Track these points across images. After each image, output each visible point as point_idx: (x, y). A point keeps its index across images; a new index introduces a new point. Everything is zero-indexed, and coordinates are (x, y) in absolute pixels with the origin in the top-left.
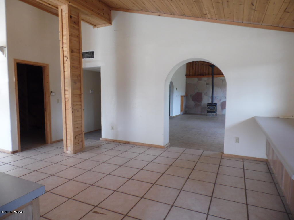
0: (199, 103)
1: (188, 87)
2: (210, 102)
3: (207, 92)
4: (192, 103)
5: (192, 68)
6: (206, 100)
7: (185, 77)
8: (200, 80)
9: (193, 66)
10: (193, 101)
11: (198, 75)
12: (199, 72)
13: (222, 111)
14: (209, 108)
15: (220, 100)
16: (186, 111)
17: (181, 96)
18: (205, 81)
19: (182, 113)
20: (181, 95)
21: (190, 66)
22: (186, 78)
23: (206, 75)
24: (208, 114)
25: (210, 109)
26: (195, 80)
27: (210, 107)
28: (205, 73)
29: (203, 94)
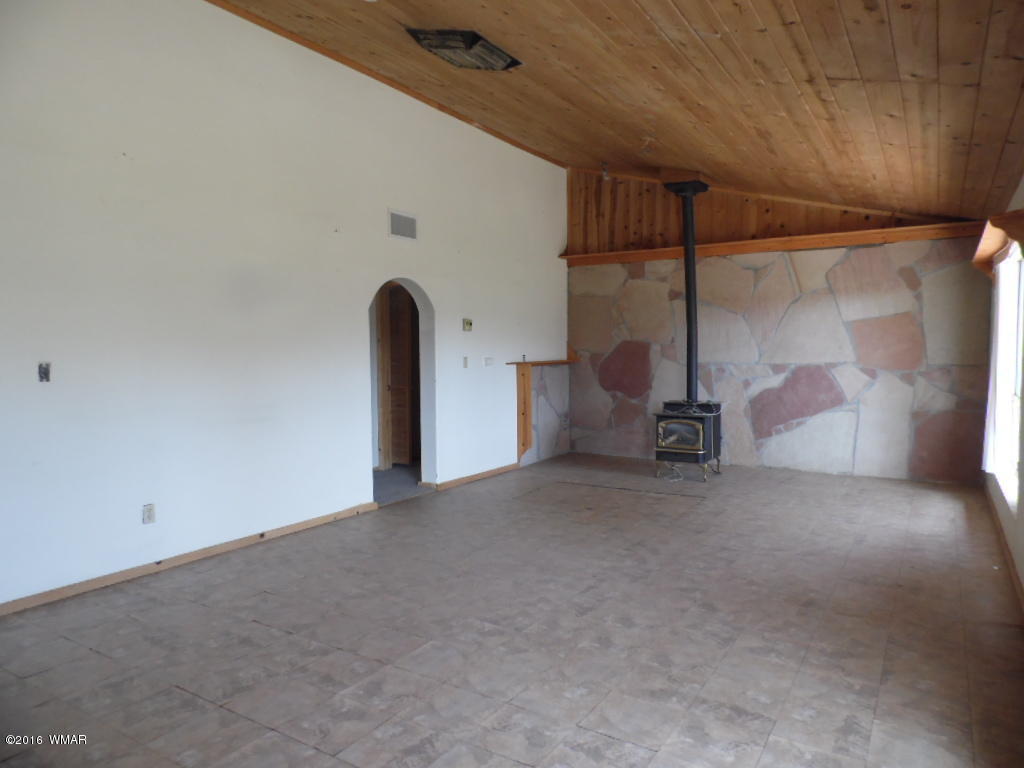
0: (634, 401)
1: (579, 311)
2: (678, 394)
3: (673, 341)
4: (601, 400)
5: (598, 216)
6: (667, 385)
7: (564, 262)
8: (636, 274)
9: (598, 202)
10: (607, 389)
11: (626, 247)
12: (632, 229)
14: (668, 433)
15: (747, 384)
16: (573, 444)
18: (663, 279)
21: (586, 203)
22: (570, 265)
23: (665, 244)
24: (658, 462)
25: (672, 438)
26: (611, 276)
27: (674, 426)
28: (661, 235)
29: (655, 349)
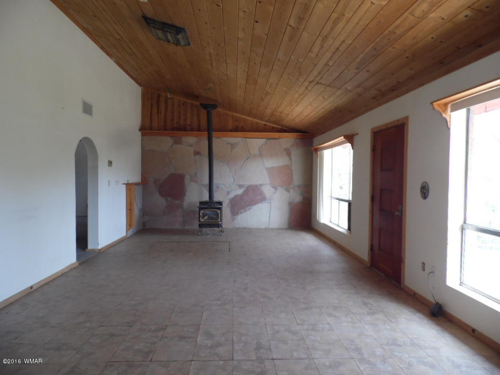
0: (177, 202)
1: (147, 159)
2: (206, 198)
3: (196, 174)
4: (160, 201)
5: (158, 112)
6: (195, 194)
7: (140, 134)
8: (178, 142)
9: (158, 106)
10: (162, 196)
11: (173, 129)
12: (175, 122)
13: (233, 220)
14: (204, 215)
15: (228, 193)
16: (144, 224)
17: (128, 185)
18: (191, 146)
19: (130, 232)
20: (126, 182)
21: (152, 106)
22: (143, 135)
23: (192, 130)
24: (200, 229)
25: (206, 218)
26: (165, 143)
27: (207, 212)
28: (190, 125)
29: (187, 178)
